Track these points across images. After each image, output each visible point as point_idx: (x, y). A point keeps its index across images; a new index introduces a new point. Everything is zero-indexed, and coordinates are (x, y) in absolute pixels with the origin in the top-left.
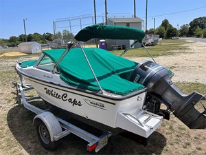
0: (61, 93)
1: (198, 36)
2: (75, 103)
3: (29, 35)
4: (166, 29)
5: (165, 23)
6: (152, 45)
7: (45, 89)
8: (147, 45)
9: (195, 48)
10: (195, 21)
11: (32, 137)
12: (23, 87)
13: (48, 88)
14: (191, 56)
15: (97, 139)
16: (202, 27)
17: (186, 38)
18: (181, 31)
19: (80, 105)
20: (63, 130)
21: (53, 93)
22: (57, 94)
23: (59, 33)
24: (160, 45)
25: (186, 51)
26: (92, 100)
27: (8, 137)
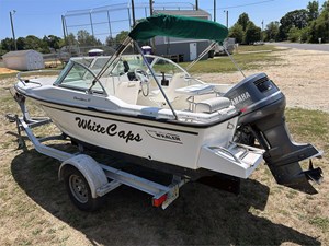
0: (105, 124)
1: (294, 40)
2: (130, 137)
3: (20, 39)
4: (244, 29)
5: (244, 20)
6: (225, 55)
7: (77, 119)
8: (217, 55)
9: (289, 58)
10: (289, 15)
11: (56, 196)
12: (27, 122)
13: (82, 117)
14: (285, 69)
15: (166, 189)
16: (300, 26)
17: (274, 43)
18: (268, 32)
19: (138, 140)
20: (110, 180)
21: (92, 124)
22: (99, 126)
23: (72, 36)
24: (237, 54)
25: (277, 63)
26: (158, 131)
27: (16, 198)
